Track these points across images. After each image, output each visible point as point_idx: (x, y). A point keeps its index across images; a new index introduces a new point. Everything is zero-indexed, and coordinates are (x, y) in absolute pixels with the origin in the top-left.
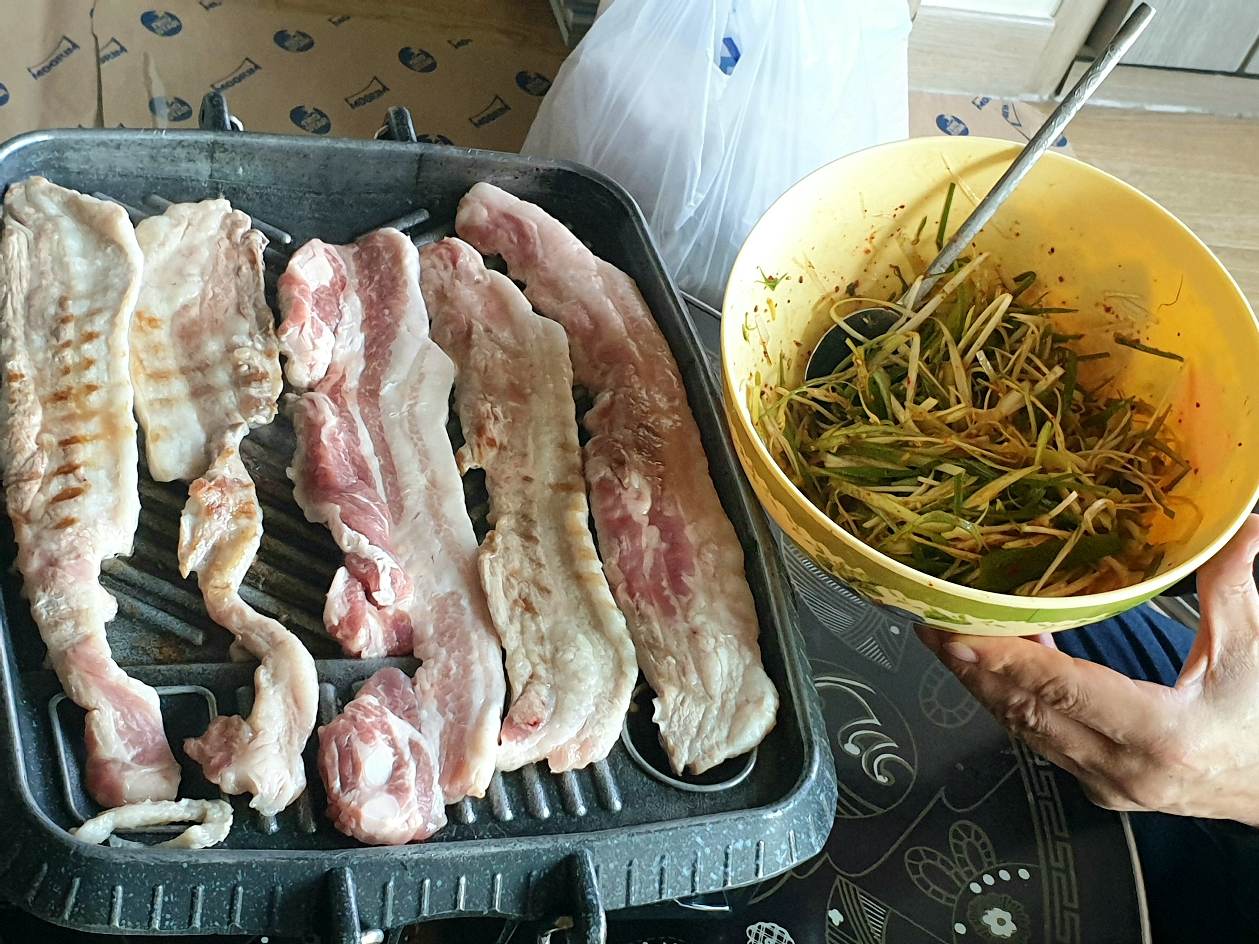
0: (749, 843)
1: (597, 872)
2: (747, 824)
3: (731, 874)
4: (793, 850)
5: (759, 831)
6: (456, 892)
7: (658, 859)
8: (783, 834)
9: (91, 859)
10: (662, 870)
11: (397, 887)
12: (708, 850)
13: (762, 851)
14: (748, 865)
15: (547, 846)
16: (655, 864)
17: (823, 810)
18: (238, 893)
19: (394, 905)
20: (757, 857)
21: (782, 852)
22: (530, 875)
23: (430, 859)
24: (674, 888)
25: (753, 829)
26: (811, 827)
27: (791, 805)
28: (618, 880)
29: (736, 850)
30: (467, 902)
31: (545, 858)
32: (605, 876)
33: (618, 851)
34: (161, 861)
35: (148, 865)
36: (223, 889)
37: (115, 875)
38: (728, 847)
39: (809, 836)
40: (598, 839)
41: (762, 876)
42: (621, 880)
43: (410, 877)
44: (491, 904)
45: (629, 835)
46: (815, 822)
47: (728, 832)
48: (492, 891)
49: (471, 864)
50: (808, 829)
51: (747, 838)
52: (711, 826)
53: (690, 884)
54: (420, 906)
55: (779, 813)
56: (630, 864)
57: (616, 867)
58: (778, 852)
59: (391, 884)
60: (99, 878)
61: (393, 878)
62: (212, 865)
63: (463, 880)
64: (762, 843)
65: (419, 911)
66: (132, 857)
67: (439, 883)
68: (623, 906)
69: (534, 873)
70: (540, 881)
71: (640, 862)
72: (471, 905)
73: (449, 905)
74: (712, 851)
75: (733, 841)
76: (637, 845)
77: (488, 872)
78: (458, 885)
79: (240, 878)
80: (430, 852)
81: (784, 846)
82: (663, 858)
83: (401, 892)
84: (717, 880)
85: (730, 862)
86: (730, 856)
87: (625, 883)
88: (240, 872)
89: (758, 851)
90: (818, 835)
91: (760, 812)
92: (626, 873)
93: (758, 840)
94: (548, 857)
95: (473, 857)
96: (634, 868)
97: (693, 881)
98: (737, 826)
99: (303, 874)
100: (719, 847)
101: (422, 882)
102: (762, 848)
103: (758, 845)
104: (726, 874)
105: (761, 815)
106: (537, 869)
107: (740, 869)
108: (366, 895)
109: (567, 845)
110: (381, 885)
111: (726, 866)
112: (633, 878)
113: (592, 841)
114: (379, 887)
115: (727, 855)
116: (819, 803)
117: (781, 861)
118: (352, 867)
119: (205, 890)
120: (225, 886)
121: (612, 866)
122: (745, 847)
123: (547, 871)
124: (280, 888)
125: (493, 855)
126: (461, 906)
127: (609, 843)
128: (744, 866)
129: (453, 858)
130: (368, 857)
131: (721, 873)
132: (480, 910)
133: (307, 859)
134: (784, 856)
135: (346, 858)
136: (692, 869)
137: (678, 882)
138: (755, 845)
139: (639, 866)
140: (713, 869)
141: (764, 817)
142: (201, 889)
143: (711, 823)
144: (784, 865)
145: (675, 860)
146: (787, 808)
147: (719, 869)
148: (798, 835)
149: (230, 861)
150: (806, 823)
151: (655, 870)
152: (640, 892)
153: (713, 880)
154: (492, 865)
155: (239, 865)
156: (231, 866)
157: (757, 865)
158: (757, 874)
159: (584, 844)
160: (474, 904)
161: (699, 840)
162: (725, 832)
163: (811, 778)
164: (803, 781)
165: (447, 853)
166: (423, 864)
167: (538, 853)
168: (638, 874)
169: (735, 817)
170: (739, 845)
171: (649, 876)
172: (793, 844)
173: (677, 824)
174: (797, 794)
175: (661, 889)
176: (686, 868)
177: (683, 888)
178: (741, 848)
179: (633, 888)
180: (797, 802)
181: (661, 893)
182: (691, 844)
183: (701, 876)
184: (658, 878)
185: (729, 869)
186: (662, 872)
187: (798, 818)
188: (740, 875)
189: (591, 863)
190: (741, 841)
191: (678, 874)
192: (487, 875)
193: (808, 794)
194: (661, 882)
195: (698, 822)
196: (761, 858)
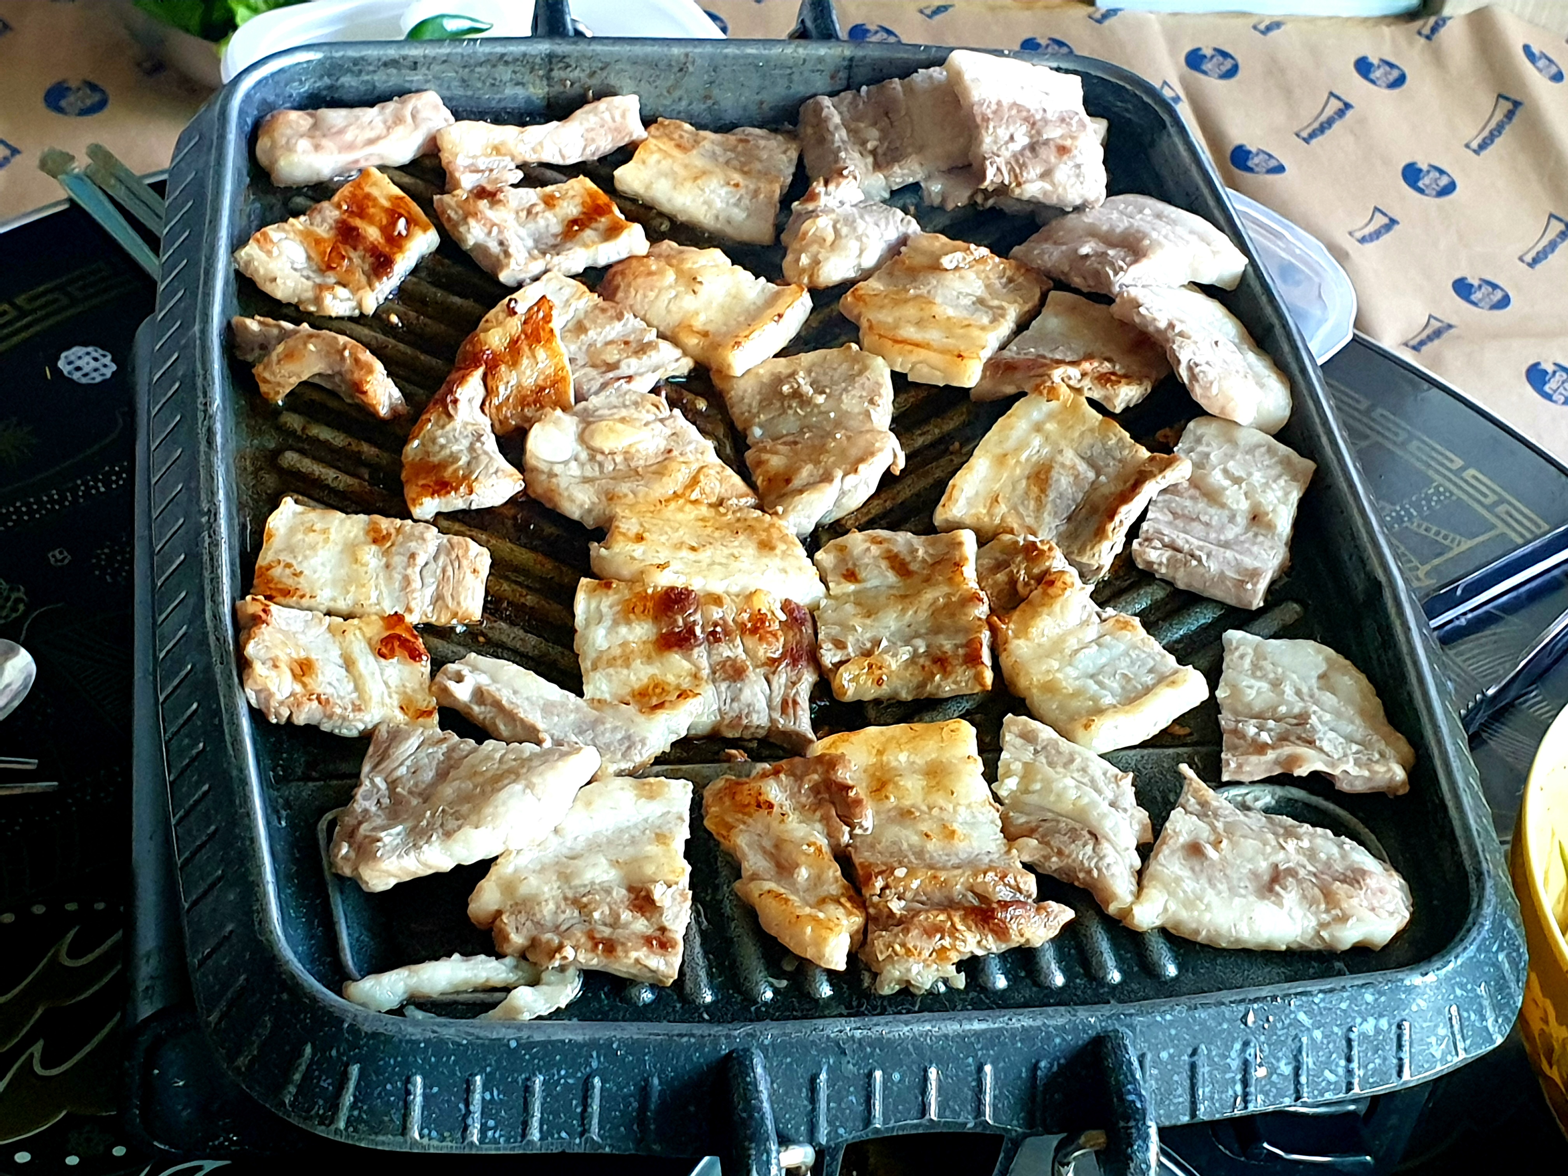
0: (1384, 1023)
1: (1141, 1064)
2: (1381, 993)
3: (1359, 1073)
4: (1458, 1037)
5: (1402, 1005)
6: (924, 1091)
7: (1238, 1046)
8: (1439, 1012)
9: (375, 1035)
10: (1246, 1063)
11: (831, 1083)
12: (1318, 1034)
13: (1406, 1037)
14: (1385, 1059)
15: (1060, 1021)
16: (1234, 1054)
17: (1504, 977)
18: (593, 1087)
19: (828, 1109)
20: (1400, 1047)
21: (1440, 1040)
22: (1035, 1067)
23: (880, 1039)
24: (1266, 1094)
25: (1389, 1000)
26: (1486, 1003)
27: (1451, 966)
28: (1176, 1078)
29: (1364, 1036)
30: (942, 1107)
31: (1058, 1041)
32: (1155, 1072)
33: (1173, 1032)
34: (478, 1038)
35: (459, 1044)
36: (571, 1081)
37: (411, 1059)
38: (1350, 1029)
39: (1483, 1018)
40: (1141, 1013)
41: (1410, 1078)
42: (1181, 1079)
43: (850, 1066)
44: (979, 1112)
45: (1190, 1008)
46: (1491, 996)
47: (1349, 1006)
48: (979, 1089)
49: (943, 1048)
50: (1480, 1005)
51: (1381, 1015)
52: (1321, 996)
54: (870, 1112)
55: (1431, 977)
56: (1194, 1053)
57: (1171, 1056)
58: (1433, 1040)
59: (823, 1076)
60: (387, 1064)
61: (825, 1068)
62: (553, 1043)
63: (933, 1073)
64: (1406, 1025)
65: (868, 1120)
66: (434, 1032)
67: (896, 1076)
68: (1185, 1119)
69: (1043, 1064)
70: (1053, 1079)
71: (1209, 1051)
72: (947, 1113)
73: (914, 1113)
74: (1325, 1036)
75: (1358, 1020)
76: (1203, 1023)
77: (970, 1060)
78: (925, 1079)
79: (595, 1064)
81: (1443, 1031)
82: (1246, 1044)
83: (839, 1092)
84: (1336, 1082)
85: (1355, 1052)
86: (1355, 1044)
87: (1187, 1084)
88: (594, 1054)
89: (1399, 1037)
90: (1497, 1016)
91: (1400, 976)
92: (1187, 1067)
93: (1398, 1019)
94: (1064, 1039)
95: (946, 1036)
96: (1201, 1059)
97: (1297, 1083)
98: (1362, 995)
99: (689, 1058)
100: (1336, 1029)
101: (870, 1075)
102: (1406, 1032)
103: (1399, 1026)
104: (1349, 1072)
105: (1402, 980)
106: (1045, 1057)
107: (1371, 1066)
108: (786, 1093)
109: (1092, 1020)
110: (807, 1076)
111: (1349, 1060)
112: (1200, 1078)
113: (1131, 1015)
114: (804, 1081)
115: (1349, 1041)
116: (1497, 966)
117: (1438, 1055)
118: (764, 1049)
119: (544, 1083)
120: (573, 1076)
121: (1164, 1055)
122: (1378, 1031)
123: (1062, 1061)
124: (656, 1081)
125: (978, 1034)
126: (933, 1113)
127: (1159, 1019)
128: (1377, 1061)
129: (914, 1038)
130: (784, 1034)
131: (1341, 1071)
132: (961, 1120)
133: (693, 1035)
134: (1443, 1046)
135: (752, 1035)
136: (1294, 1064)
137: (1273, 1084)
138: (1394, 1027)
139: (1209, 1056)
140: (1328, 1064)
141: (1407, 982)
142: (539, 1080)
143: (1321, 991)
144: (1443, 1060)
145: (1266, 1048)
146: (1444, 971)
147: (1337, 1065)
148: (1465, 1014)
149: (580, 1038)
150: (1478, 996)
151: (1235, 1064)
152: (1212, 1098)
153: (1329, 1083)
154: (976, 1051)
155: (593, 1044)
156: (580, 1046)
157: (1401, 1059)
158: (1400, 1073)
159: (1118, 1020)
160: (953, 1111)
161: (1302, 1016)
162: (1344, 1006)
163: (1482, 925)
164: (1469, 930)
165: (906, 1029)
166: (870, 1045)
167: (1047, 1033)
168: (1207, 1069)
169: (1360, 982)
170: (1369, 1027)
171: (1225, 1072)
172: (1457, 1028)
173: (1265, 991)
174: (1460, 949)
175: (1245, 1095)
176: (1283, 1062)
177: (1281, 1094)
178: (1371, 1033)
179: (1200, 1092)
180: (1459, 961)
181: (1246, 1102)
182: (1290, 1024)
183: (1308, 1075)
184: (1239, 1077)
185: (1354, 1065)
186: (1246, 1066)
187: (1462, 987)
188: (1372, 1076)
189: (1130, 1049)
190: (1371, 1021)
191: (1272, 1071)
192: (969, 1065)
193: (1479, 949)
194: (1245, 1083)
195: (1299, 990)
196: (1406, 1048)
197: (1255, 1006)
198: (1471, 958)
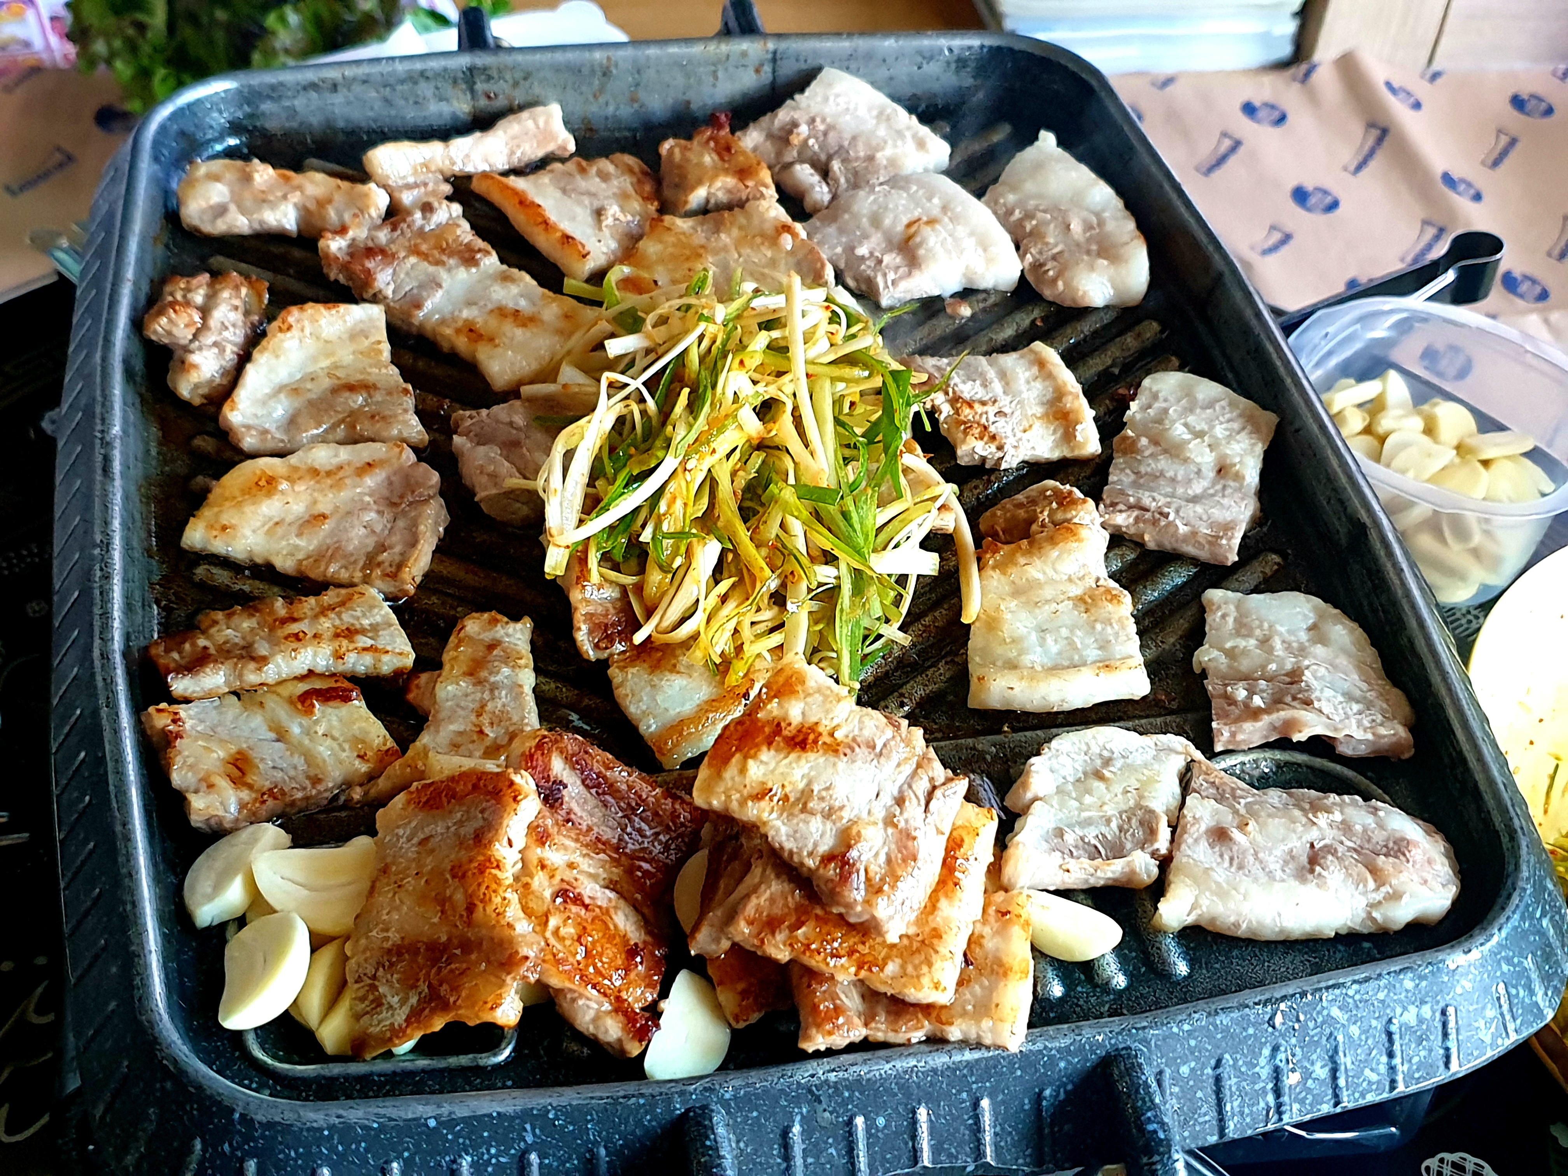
0: (1426, 1012)
1: (1159, 1083)
2: (1422, 978)
3: (1402, 1069)
4: (1508, 1017)
5: (1445, 989)
6: (914, 1137)
7: (1266, 1052)
8: (1486, 990)
9: (270, 1125)
10: (1277, 1070)
11: (806, 1135)
12: (1354, 1030)
13: (1452, 1025)
15: (1064, 1042)
16: (1263, 1061)
17: (1552, 946)
18: (530, 1164)
19: (806, 1166)
20: (1445, 1035)
21: (1488, 1023)
22: (1039, 1097)
23: (859, 1081)
24: (1302, 1102)
25: (1431, 984)
26: (1534, 976)
27: (1495, 939)
28: (1199, 1094)
29: (1406, 1028)
30: (936, 1151)
31: (1062, 1064)
32: (1176, 1089)
33: (1193, 1043)
34: (391, 1119)
35: (369, 1128)
36: (502, 1160)
37: (314, 1149)
38: (1390, 1021)
39: (1532, 993)
40: (1155, 1025)
41: (1459, 1068)
42: (1205, 1094)
43: (827, 1114)
44: (978, 1153)
45: (1209, 1014)
46: (1539, 968)
47: (1387, 995)
48: (977, 1129)
49: (932, 1084)
50: (1529, 978)
51: (1423, 1002)
52: (1355, 987)
53: (1330, 1091)
54: (853, 1164)
55: (1475, 954)
56: (1218, 1064)
57: (1192, 1070)
58: (1481, 1023)
59: (796, 1129)
60: (288, 1156)
61: (798, 1118)
62: (479, 1118)
63: (922, 1114)
64: (1451, 1010)
65: (852, 1173)
66: (338, 1117)
67: (881, 1121)
68: (1213, 1139)
69: (1047, 1092)
70: (1061, 1109)
71: (1235, 1060)
72: (943, 1158)
73: (904, 1160)
74: (1362, 1031)
75: (1399, 1010)
76: (1226, 1030)
77: (964, 1095)
78: (914, 1123)
79: (529, 1139)
80: (855, 1068)
81: (1490, 1013)
82: (1275, 1049)
83: (816, 1145)
84: (1379, 1082)
85: (1397, 1047)
86: (1396, 1037)
87: (1212, 1099)
88: (528, 1126)
89: (1445, 1025)
90: (1547, 989)
91: (1441, 955)
92: (1211, 1081)
93: (1442, 1004)
94: (1069, 1062)
95: (934, 1071)
96: (1226, 1071)
97: (1335, 1088)
98: (1401, 982)
99: (639, 1123)
100: (1374, 1023)
101: (850, 1122)
102: (1452, 1018)
103: (1444, 1013)
104: (1392, 1069)
105: (1443, 961)
106: (1051, 1084)
107: (1415, 1060)
108: (755, 1151)
109: (1100, 1038)
110: (778, 1131)
111: (1391, 1055)
112: (1226, 1091)
113: (1144, 1028)
114: (775, 1136)
115: (1390, 1034)
116: (1542, 933)
117: (1488, 1040)
118: (725, 1104)
119: (473, 1165)
120: (506, 1153)
121: (1185, 1070)
122: (1421, 1020)
123: (1070, 1087)
124: (603, 1152)
125: (971, 1065)
126: (926, 1160)
127: (1175, 1030)
128: (1422, 1053)
129: (898, 1076)
130: (748, 1085)
131: (1383, 1069)
132: (959, 1164)
133: (642, 1095)
134: (1493, 1029)
135: (710, 1090)
136: (1330, 1065)
137: (1309, 1091)
138: (1438, 1015)
139: (1234, 1066)
140: (1366, 1062)
141: (1449, 964)
142: (466, 1162)
143: (1354, 982)
144: (1493, 1044)
145: (1298, 1051)
146: (1488, 945)
147: (1378, 1062)
148: (1513, 991)
149: (510, 1110)
150: (1526, 970)
151: (1265, 1072)
152: (1242, 1113)
153: (1370, 1083)
154: (970, 1084)
155: (526, 1115)
156: (511, 1119)
157: (1447, 1049)
158: (1447, 1065)
159: (1130, 1035)
160: (950, 1156)
161: (1335, 1012)
162: (1381, 996)
163: (1525, 890)
164: (1509, 897)
165: (887, 1067)
166: (847, 1088)
167: (1050, 1057)
168: (1234, 1080)
169: (1397, 968)
170: (1410, 1017)
171: (1254, 1083)
172: (1506, 1007)
173: (1291, 988)
174: (1502, 919)
175: (1279, 1106)
176: (1319, 1064)
177: (1318, 1100)
178: (1413, 1022)
179: (1228, 1107)
180: (1504, 933)
181: (1280, 1113)
182: (1323, 1023)
183: (1347, 1076)
184: (1271, 1085)
185: (1397, 1061)
186: (1277, 1075)
187: (1509, 961)
188: (1418, 1070)
189: (1146, 1069)
190: (1413, 1009)
191: (1307, 1075)
192: (964, 1101)
193: (1523, 919)
194: (1278, 1092)
195: (1331, 983)
196: (1453, 1036)
197: (1283, 1006)
198: (1515, 928)
